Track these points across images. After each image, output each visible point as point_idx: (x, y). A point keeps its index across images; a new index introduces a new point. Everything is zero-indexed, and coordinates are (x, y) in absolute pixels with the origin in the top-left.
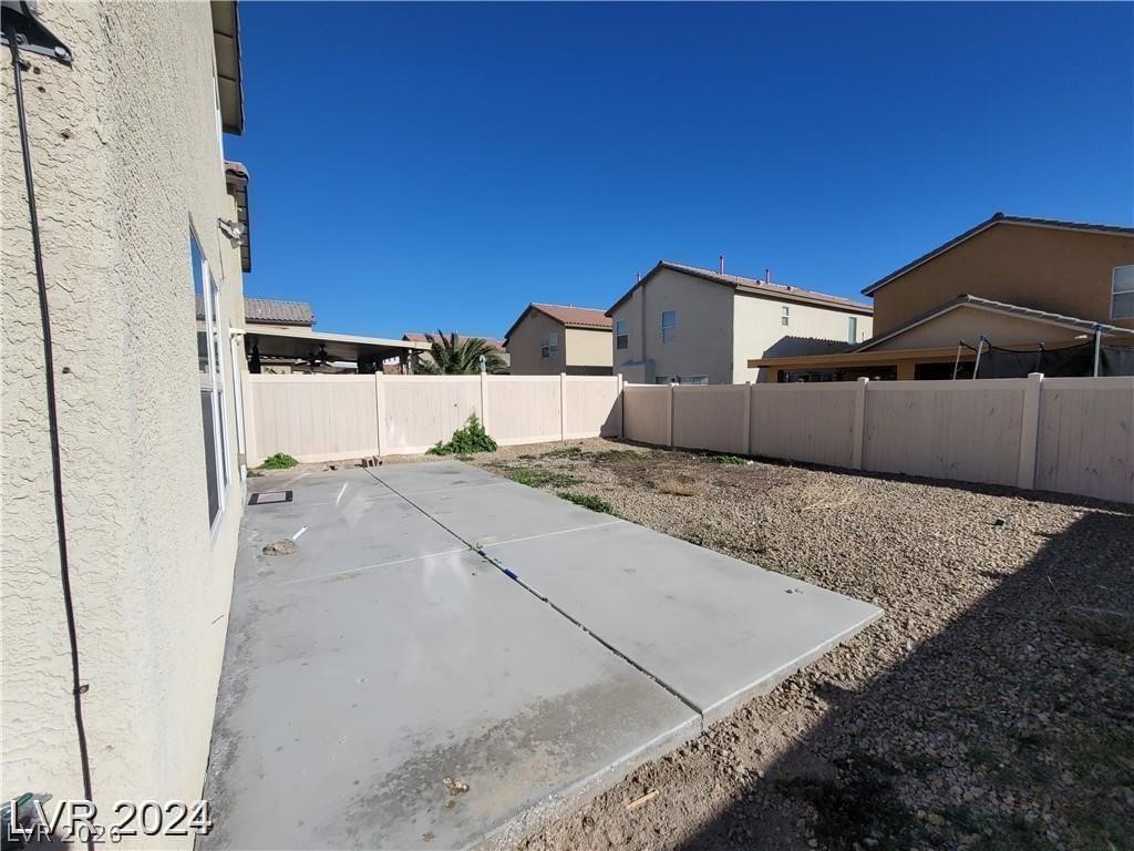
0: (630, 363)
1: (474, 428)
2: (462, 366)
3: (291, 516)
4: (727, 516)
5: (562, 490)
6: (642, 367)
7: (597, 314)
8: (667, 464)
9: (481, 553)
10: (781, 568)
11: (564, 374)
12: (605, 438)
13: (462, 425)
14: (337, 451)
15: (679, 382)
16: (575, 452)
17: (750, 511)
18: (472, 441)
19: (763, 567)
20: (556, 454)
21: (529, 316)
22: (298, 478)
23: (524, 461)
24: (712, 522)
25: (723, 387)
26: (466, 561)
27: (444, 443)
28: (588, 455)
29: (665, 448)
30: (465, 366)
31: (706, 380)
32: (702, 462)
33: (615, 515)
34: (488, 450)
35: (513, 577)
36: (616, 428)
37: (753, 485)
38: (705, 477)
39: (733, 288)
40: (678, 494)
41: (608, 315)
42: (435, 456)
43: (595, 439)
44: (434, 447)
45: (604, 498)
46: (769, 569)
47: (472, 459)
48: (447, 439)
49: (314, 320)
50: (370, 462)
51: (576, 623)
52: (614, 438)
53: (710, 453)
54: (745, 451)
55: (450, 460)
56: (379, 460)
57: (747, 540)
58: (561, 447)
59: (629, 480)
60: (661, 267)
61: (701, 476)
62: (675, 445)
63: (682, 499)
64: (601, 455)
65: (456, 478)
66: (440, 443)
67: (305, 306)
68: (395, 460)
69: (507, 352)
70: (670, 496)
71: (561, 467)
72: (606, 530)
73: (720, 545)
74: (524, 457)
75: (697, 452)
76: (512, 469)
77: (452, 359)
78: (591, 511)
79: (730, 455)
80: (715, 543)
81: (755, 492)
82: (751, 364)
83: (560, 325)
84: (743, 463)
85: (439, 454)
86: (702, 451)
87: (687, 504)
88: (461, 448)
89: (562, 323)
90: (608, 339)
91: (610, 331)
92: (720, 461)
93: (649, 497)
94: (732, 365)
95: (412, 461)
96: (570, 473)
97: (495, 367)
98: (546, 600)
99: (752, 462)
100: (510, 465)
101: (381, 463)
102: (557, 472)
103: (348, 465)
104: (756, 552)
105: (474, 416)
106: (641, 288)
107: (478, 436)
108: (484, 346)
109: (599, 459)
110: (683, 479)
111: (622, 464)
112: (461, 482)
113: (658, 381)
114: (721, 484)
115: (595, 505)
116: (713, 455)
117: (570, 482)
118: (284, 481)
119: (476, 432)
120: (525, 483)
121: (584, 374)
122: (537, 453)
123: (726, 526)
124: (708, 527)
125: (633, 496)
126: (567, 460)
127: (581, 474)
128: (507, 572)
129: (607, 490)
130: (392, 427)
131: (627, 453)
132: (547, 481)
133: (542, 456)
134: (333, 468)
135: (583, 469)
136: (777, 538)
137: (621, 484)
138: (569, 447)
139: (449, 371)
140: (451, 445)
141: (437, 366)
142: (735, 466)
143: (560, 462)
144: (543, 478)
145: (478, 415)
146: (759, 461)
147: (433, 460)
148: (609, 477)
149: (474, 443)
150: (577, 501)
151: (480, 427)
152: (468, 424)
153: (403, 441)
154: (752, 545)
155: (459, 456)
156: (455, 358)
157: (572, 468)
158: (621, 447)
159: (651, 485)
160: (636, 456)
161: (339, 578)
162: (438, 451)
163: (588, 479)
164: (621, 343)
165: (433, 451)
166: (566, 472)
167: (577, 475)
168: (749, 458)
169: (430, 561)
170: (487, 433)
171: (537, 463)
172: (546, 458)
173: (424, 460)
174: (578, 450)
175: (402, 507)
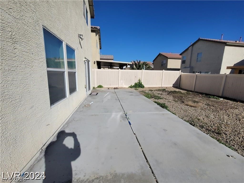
0: (185, 68)
1: (139, 82)
2: (141, 68)
3: (95, 98)
4: (207, 117)
5: (156, 100)
6: (189, 69)
7: (178, 55)
8: (191, 96)
9: (126, 115)
10: (226, 143)
11: (164, 70)
12: (173, 87)
13: (137, 81)
14: (110, 85)
15: (200, 73)
16: (164, 90)
17: (217, 116)
18: (139, 85)
19: (218, 141)
20: (159, 90)
21: (159, 56)
22: (101, 90)
23: (150, 91)
24: (201, 118)
25: (216, 75)
26: (122, 117)
27: (133, 85)
28: (167, 91)
29: (191, 91)
30: (142, 68)
31: (210, 73)
32: (203, 97)
33: (168, 110)
34: (142, 87)
35: (130, 124)
36: (177, 85)
37: (221, 107)
38: (202, 102)
39: (225, 44)
40: (191, 106)
41: (180, 55)
42: (130, 88)
43: (171, 87)
44: (130, 86)
45: (167, 104)
46: (220, 143)
47: (138, 89)
48: (133, 84)
49: (114, 59)
50: (116, 88)
51: (140, 145)
52: (176, 87)
53: (207, 94)
54: (220, 95)
55: (133, 89)
56: (118, 88)
57: (213, 127)
58: (160, 89)
59: (177, 100)
60: (199, 40)
61: (201, 101)
62: (195, 91)
63: (192, 108)
64: (171, 92)
65: (131, 94)
66: (131, 85)
67: (112, 56)
68: (121, 88)
69: (153, 65)
70: (188, 106)
71: (159, 94)
72: (163, 114)
73: (202, 127)
74: (150, 90)
75: (202, 94)
76: (146, 93)
77: (139, 67)
78: (161, 108)
79: (214, 96)
80: (200, 126)
81: (221, 109)
82: (228, 68)
83: (167, 58)
84: (218, 99)
85: (131, 88)
86: (204, 93)
87: (193, 110)
88: (136, 87)
89: (167, 57)
90: (180, 61)
91: (181, 59)
92: (209, 97)
93: (181, 106)
94: (220, 68)
95: (125, 89)
96: (160, 96)
97: (148, 68)
98: (135, 134)
99: (222, 99)
100: (146, 92)
101: (118, 89)
102: (157, 95)
103: (112, 88)
104: (216, 133)
105: (140, 79)
106: (191, 47)
107: (140, 84)
108: (146, 63)
109: (170, 93)
110: (195, 102)
111: (176, 95)
112: (132, 95)
113: (194, 72)
114: (208, 105)
115: (163, 106)
116: (208, 95)
117: (159, 98)
118: (98, 91)
119: (140, 83)
120: (147, 97)
121: (170, 70)
122: (154, 89)
123: (206, 120)
124: (199, 119)
125: (176, 104)
126: (161, 92)
127: (163, 96)
128: (129, 122)
129: (169, 102)
130: (122, 81)
131: (179, 92)
132: (153, 97)
133: (155, 90)
134: (109, 89)
135: (165, 95)
136: (227, 129)
137: (174, 101)
138: (163, 88)
139: (138, 69)
140: (134, 86)
141: (136, 68)
142: (215, 99)
143: (159, 92)
144: (153, 96)
145: (141, 79)
146: (225, 99)
147: (130, 89)
148: (171, 98)
149: (139, 86)
150: (158, 104)
151: (141, 82)
152: (138, 81)
153: (124, 84)
154: (215, 130)
155: (135, 88)
156: (140, 66)
157: (162, 94)
158: (177, 90)
159: (183, 102)
160: (181, 93)
161: (93, 115)
162: (131, 87)
163: (165, 98)
164: (183, 62)
165: (130, 87)
166: (159, 95)
167: (162, 96)
168: (221, 97)
169: (114, 114)
170: (142, 84)
171: (153, 92)
172: (156, 91)
173: (127, 89)
174: (165, 90)
175: (116, 99)
